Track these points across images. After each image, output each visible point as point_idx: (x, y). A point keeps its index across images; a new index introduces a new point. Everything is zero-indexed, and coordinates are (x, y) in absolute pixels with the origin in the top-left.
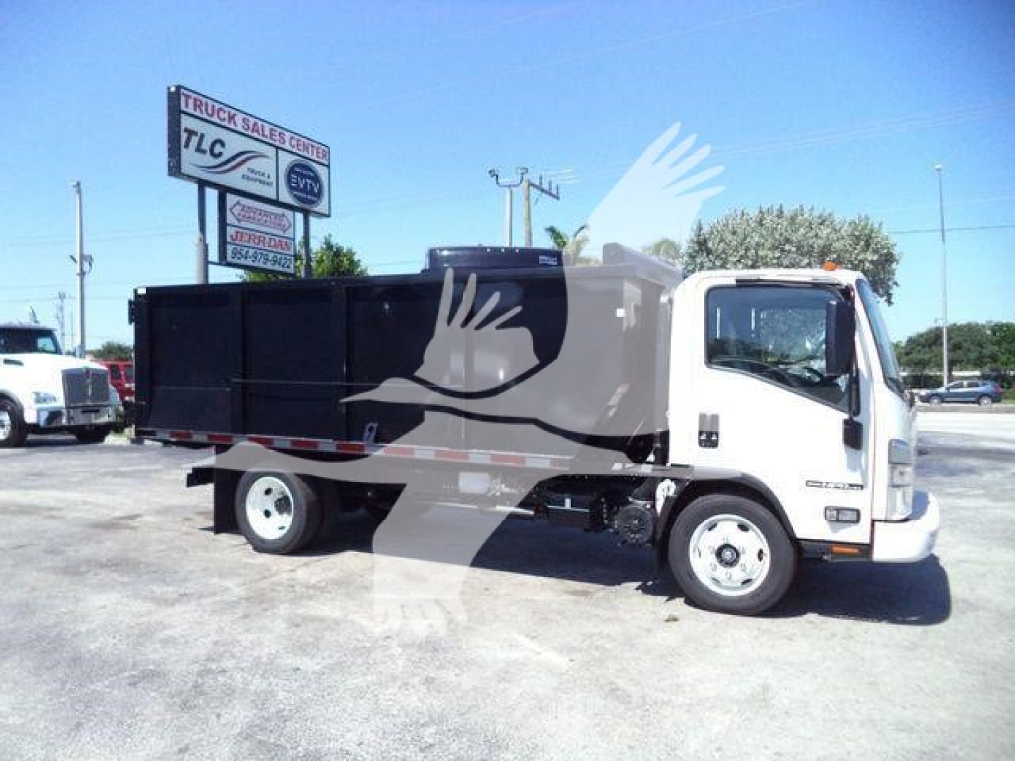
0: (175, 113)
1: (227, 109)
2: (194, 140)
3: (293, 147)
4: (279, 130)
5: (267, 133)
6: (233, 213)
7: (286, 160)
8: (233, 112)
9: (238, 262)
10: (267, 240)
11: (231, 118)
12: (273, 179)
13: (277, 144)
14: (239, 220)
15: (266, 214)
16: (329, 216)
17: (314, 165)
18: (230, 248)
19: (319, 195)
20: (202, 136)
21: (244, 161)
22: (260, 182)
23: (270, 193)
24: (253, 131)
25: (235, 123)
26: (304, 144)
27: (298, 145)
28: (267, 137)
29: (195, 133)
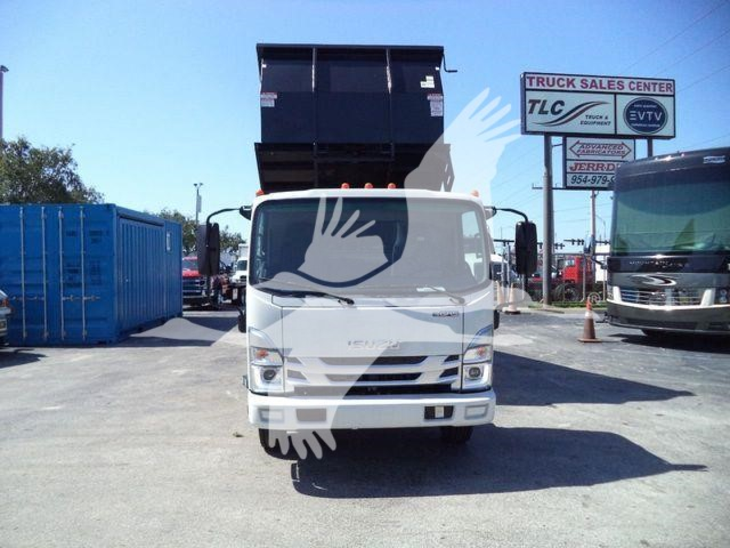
0: (524, 90)
1: (565, 78)
2: (538, 107)
3: (633, 89)
4: (617, 80)
5: (605, 84)
6: (573, 152)
7: (624, 102)
8: (570, 78)
9: (577, 185)
10: (606, 166)
11: (570, 83)
12: (611, 119)
13: (617, 91)
14: (578, 155)
15: (605, 146)
16: (674, 137)
17: (657, 98)
18: (569, 177)
19: (663, 121)
20: (545, 102)
21: (581, 112)
22: (599, 123)
23: (609, 130)
24: (591, 86)
25: (574, 86)
26: (645, 84)
27: (638, 86)
28: (605, 88)
29: (539, 101)
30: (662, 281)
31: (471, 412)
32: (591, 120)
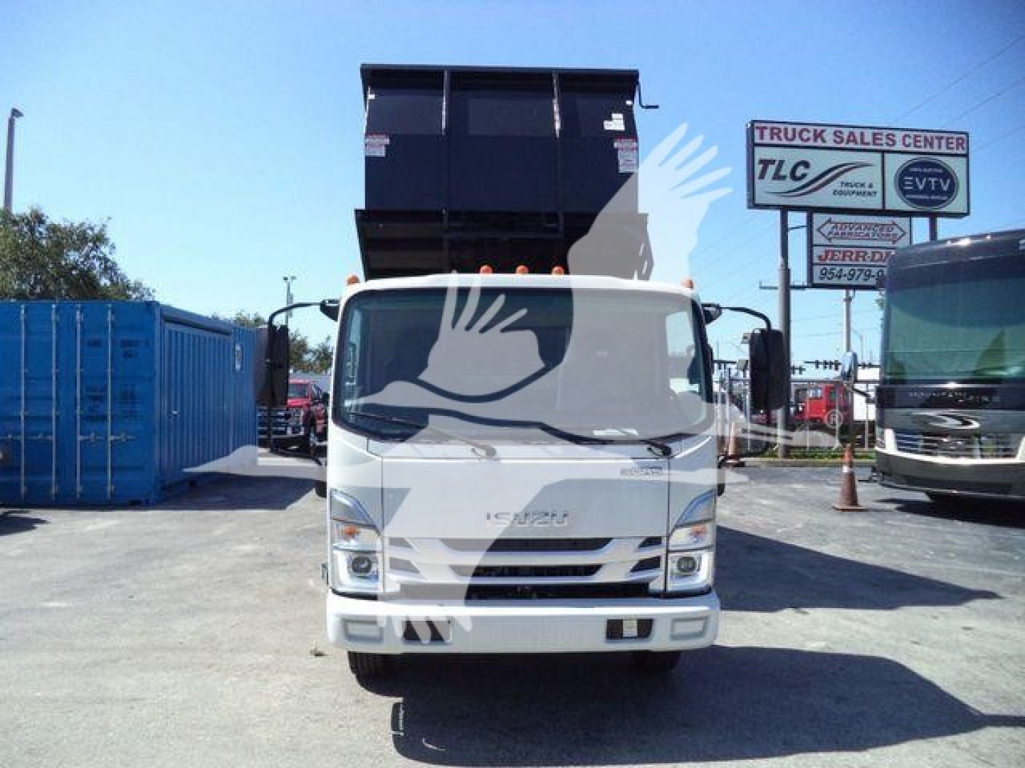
0: (752, 145)
1: (811, 128)
2: (771, 169)
3: (908, 146)
4: (885, 132)
5: (869, 139)
6: (823, 235)
7: (895, 163)
8: (819, 129)
9: (828, 282)
10: (870, 255)
11: (818, 135)
12: (878, 187)
13: (885, 147)
14: (830, 239)
15: (867, 226)
16: (967, 214)
17: (943, 159)
18: (817, 270)
19: (951, 192)
20: (781, 162)
21: (834, 177)
22: (858, 193)
23: (875, 203)
24: (848, 141)
25: (824, 141)
26: (926, 138)
27: (916, 141)
28: (868, 144)
29: (773, 162)
30: (960, 423)
31: (682, 628)
32: (850, 189)
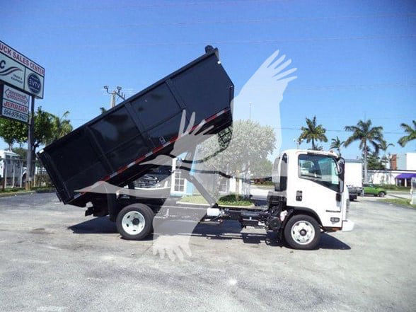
1: (8, 48)
3: (31, 67)
4: (27, 59)
5: (22, 60)
9: (6, 115)
10: (19, 107)
11: (9, 52)
12: (23, 81)
13: (26, 65)
16: (42, 98)
17: (39, 76)
18: (3, 109)
19: (39, 89)
21: (12, 72)
22: (18, 81)
23: (21, 86)
24: (17, 58)
25: (10, 55)
26: (35, 66)
28: (22, 62)
32: (15, 78)
